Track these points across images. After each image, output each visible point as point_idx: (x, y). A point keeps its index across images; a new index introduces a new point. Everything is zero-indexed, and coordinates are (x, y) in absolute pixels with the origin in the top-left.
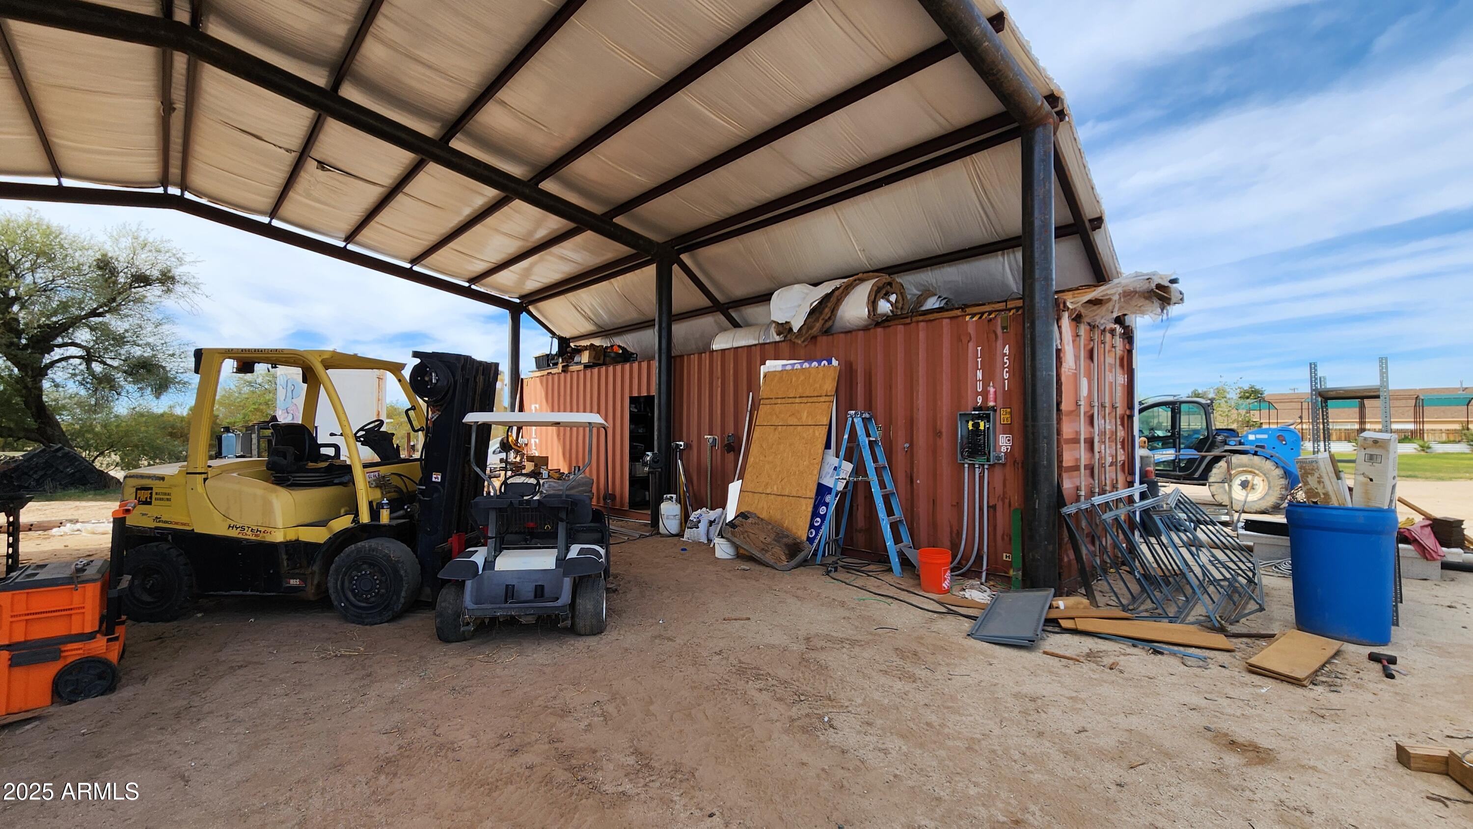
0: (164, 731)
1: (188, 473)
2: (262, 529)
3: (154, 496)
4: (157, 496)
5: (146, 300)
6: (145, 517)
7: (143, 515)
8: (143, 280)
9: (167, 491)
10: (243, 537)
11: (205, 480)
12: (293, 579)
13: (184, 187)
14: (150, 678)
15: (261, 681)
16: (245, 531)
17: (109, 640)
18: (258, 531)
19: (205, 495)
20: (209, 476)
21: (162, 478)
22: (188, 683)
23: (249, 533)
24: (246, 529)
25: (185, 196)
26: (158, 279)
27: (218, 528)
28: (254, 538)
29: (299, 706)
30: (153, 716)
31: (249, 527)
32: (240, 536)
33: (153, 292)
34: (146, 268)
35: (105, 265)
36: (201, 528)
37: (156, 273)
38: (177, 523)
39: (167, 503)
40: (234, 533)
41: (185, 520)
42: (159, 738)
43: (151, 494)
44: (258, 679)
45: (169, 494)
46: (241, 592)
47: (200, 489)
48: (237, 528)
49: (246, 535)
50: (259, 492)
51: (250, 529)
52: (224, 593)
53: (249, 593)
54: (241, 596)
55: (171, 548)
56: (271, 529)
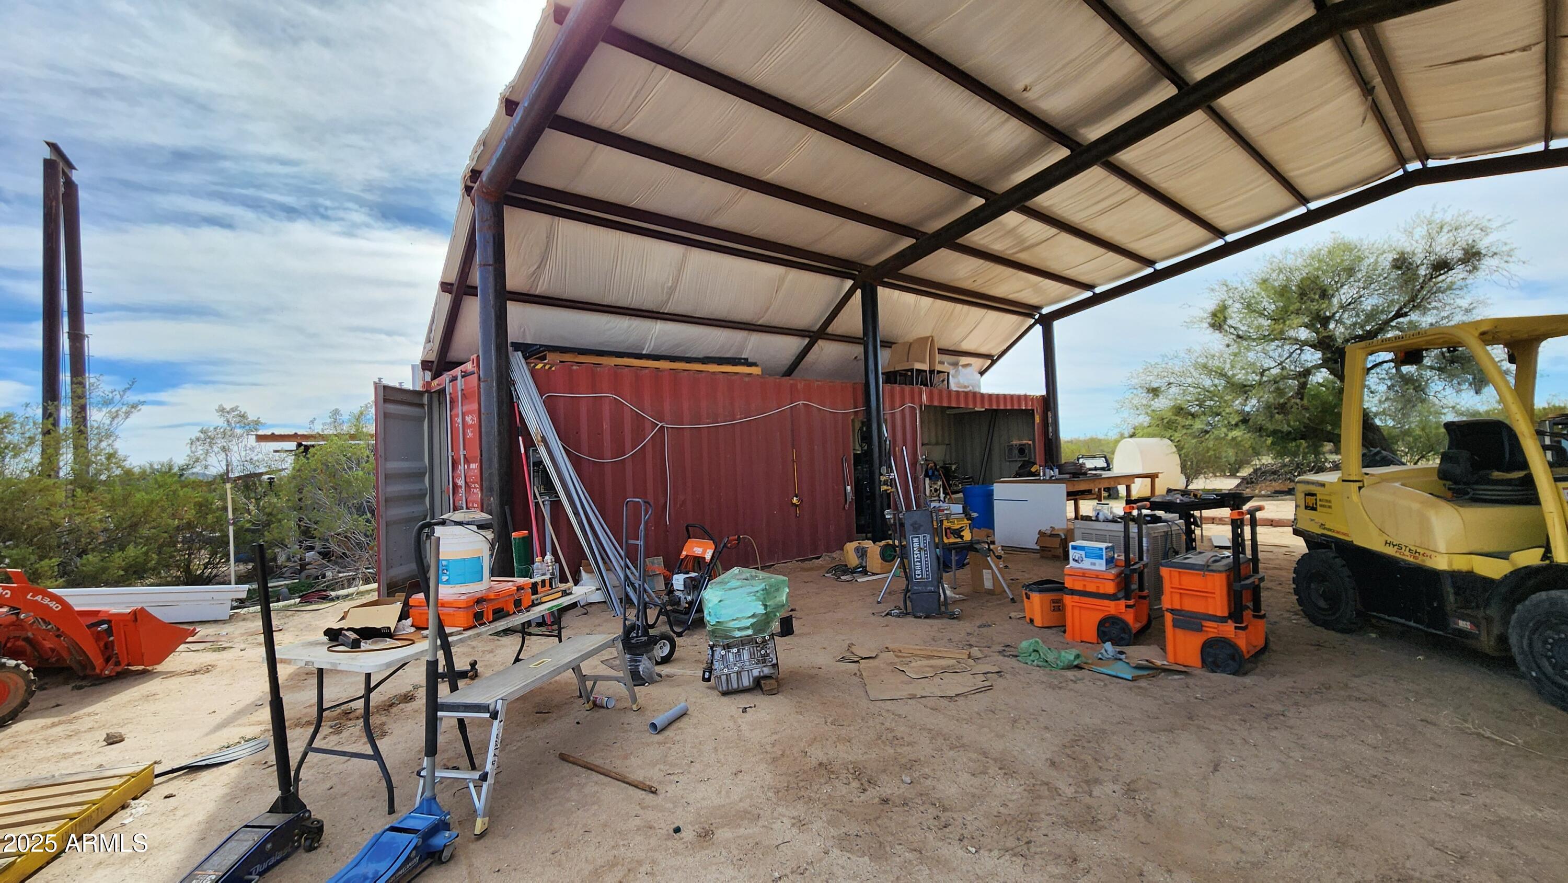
0: (1243, 723)
1: (1344, 481)
2: (1422, 551)
3: (1319, 503)
4: (1321, 503)
5: (1454, 287)
6: (1313, 522)
7: (1312, 520)
8: (1442, 266)
9: (1328, 498)
10: (1401, 556)
11: (1360, 488)
12: (1463, 620)
13: (1424, 156)
14: (1277, 676)
15: (1363, 721)
16: (1403, 550)
17: (1236, 628)
18: (1416, 552)
19: (1360, 504)
20: (1365, 484)
21: (1323, 485)
22: (1299, 693)
23: (1407, 553)
24: (1404, 548)
25: (1429, 166)
26: (1460, 260)
27: (1373, 541)
28: (1412, 559)
29: (1377, 765)
30: (1251, 708)
31: (1406, 547)
32: (1398, 555)
33: (1457, 274)
34: (1445, 251)
35: (1402, 263)
36: (1359, 542)
37: (1458, 254)
38: (1338, 532)
39: (1329, 510)
40: (1390, 551)
41: (1344, 530)
42: (1236, 727)
43: (1316, 500)
44: (1362, 719)
45: (1330, 502)
46: (1403, 621)
47: (1355, 497)
48: (1394, 546)
49: (1404, 555)
50: (1416, 506)
51: (1408, 549)
52: (1387, 617)
53: (1412, 624)
54: (1403, 625)
55: (1336, 557)
56: (1433, 553)
